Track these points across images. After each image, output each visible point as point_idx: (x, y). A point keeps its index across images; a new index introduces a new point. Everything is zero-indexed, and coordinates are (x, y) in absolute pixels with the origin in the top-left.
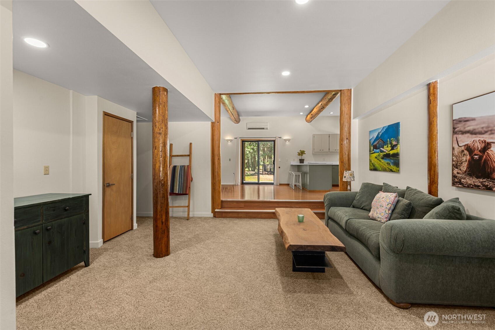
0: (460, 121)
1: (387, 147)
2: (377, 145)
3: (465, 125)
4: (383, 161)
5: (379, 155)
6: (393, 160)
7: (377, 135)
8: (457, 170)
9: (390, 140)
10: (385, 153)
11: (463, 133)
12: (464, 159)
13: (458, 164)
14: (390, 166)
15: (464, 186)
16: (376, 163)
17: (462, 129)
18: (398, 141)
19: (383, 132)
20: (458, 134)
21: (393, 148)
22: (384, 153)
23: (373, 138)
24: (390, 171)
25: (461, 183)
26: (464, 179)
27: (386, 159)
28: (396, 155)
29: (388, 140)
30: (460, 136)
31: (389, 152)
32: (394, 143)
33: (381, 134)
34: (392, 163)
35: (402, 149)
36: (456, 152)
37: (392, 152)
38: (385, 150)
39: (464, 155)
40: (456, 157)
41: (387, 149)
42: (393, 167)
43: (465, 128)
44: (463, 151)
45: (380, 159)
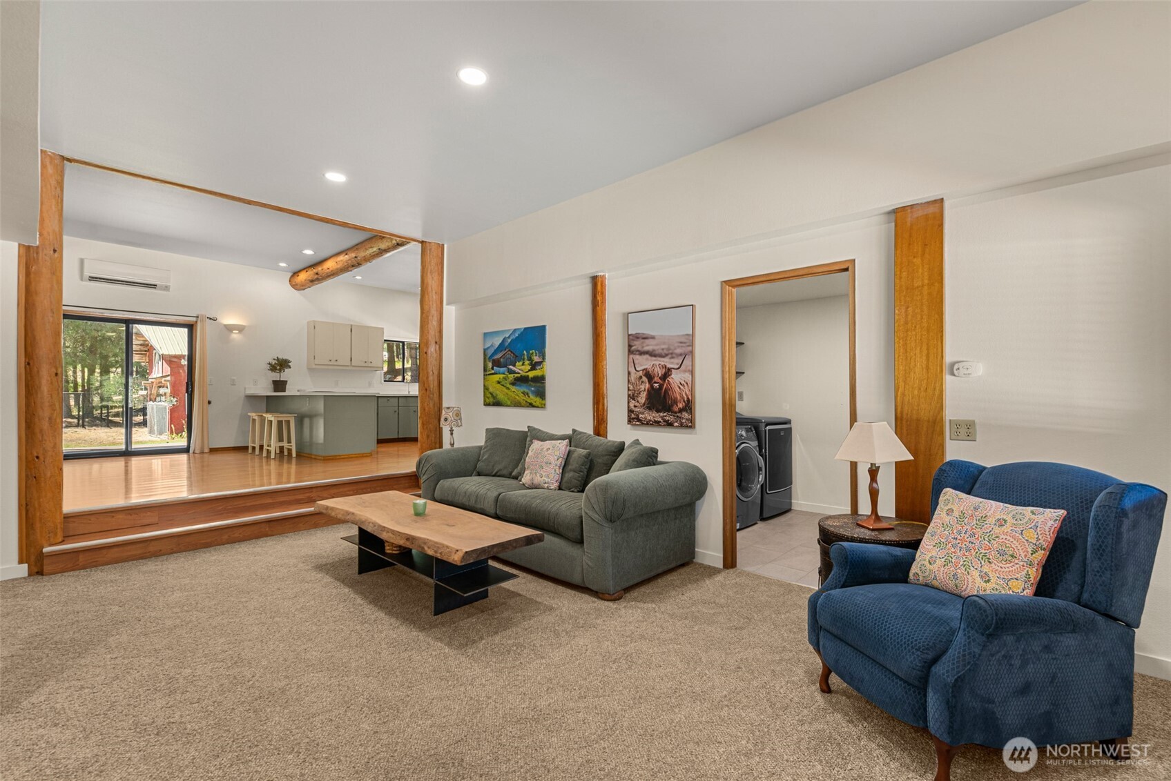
0: (638, 338)
1: (523, 364)
2: (502, 360)
3: (643, 343)
4: (513, 388)
5: (505, 379)
6: (534, 387)
7: (500, 342)
8: (633, 402)
9: (528, 353)
10: (519, 375)
11: (642, 353)
12: (642, 387)
13: (636, 395)
14: (529, 397)
15: (643, 424)
16: (498, 392)
17: (640, 348)
18: (543, 356)
19: (514, 337)
20: (635, 354)
21: (534, 366)
22: (516, 375)
23: (492, 346)
24: (528, 407)
25: (639, 420)
26: (643, 413)
27: (520, 386)
28: (540, 380)
29: (525, 352)
30: (638, 357)
31: (527, 374)
32: (536, 359)
33: (509, 340)
34: (533, 392)
35: (550, 369)
36: (633, 379)
37: (531, 374)
38: (517, 370)
39: (642, 382)
40: (633, 384)
41: (522, 368)
42: (534, 399)
43: (643, 347)
44: (641, 377)
45: (508, 386)
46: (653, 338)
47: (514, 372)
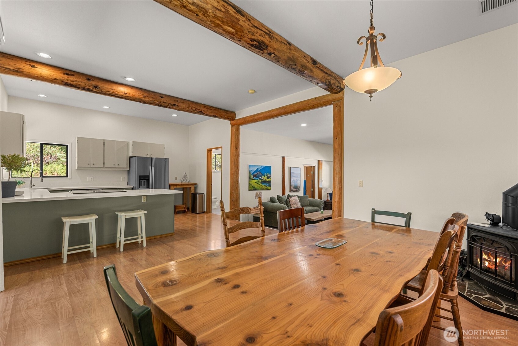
1: (264, 177)
2: (257, 175)
4: (261, 184)
5: (258, 181)
7: (256, 169)
8: (292, 187)
9: (266, 174)
16: (255, 186)
18: (270, 174)
19: (261, 168)
21: (268, 178)
23: (253, 170)
25: (292, 191)
27: (264, 184)
28: (270, 182)
32: (269, 176)
33: (260, 169)
34: (268, 185)
37: (267, 180)
38: (263, 179)
41: (264, 178)
42: (268, 187)
45: (259, 184)
46: (295, 173)
47: (262, 179)
